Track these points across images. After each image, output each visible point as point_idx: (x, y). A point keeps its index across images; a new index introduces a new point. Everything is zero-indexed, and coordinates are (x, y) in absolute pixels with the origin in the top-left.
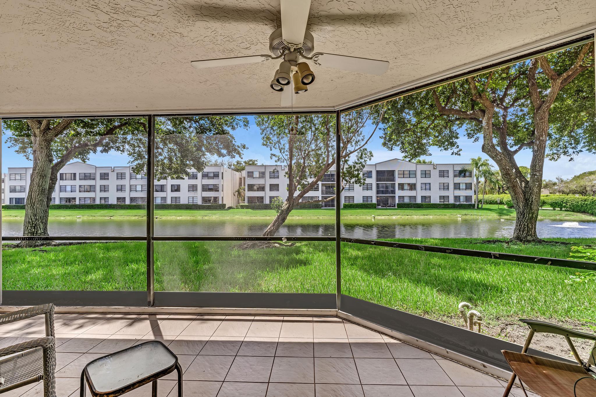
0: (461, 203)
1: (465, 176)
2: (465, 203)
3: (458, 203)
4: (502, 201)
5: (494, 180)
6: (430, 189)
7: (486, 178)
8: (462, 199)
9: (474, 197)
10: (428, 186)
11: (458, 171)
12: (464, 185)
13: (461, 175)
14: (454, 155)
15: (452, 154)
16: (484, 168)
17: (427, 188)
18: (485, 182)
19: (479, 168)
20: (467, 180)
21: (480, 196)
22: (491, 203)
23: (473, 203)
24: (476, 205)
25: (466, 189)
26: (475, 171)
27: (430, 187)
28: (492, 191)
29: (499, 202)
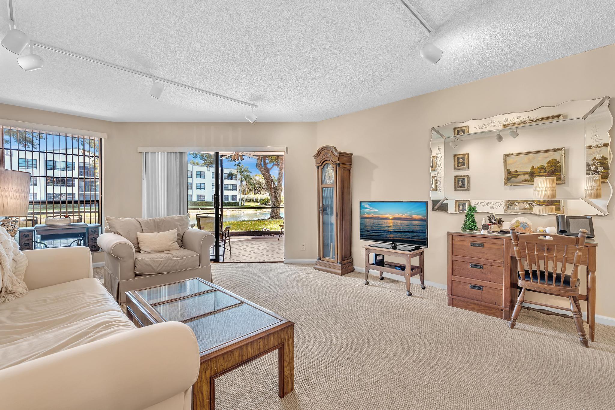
0: (229, 201)
1: (232, 179)
2: (232, 201)
3: (227, 201)
4: (257, 200)
5: (252, 182)
6: (204, 189)
7: (247, 182)
8: (230, 198)
9: (238, 197)
10: (202, 186)
11: (227, 175)
12: (232, 186)
13: (229, 177)
14: (236, 166)
15: (235, 165)
16: (246, 173)
17: (202, 188)
18: (246, 185)
19: (242, 173)
20: (233, 182)
21: (243, 196)
22: (250, 201)
23: (238, 201)
24: (240, 203)
25: (233, 190)
26: (239, 176)
27: (204, 187)
28: (250, 191)
29: (255, 200)
